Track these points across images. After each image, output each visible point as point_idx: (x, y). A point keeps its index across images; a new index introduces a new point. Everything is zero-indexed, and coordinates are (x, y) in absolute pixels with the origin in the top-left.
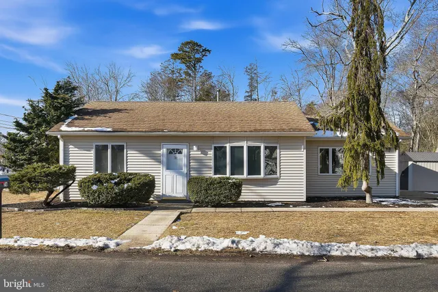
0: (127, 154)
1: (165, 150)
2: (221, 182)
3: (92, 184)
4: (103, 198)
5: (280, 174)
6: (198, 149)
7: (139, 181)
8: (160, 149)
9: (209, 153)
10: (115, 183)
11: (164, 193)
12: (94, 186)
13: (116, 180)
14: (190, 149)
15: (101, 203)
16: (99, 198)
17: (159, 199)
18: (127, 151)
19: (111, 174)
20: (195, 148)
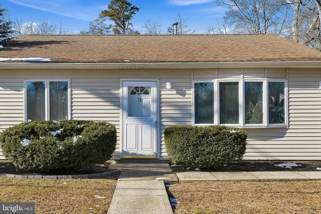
0: (72, 95)
1: (125, 89)
2: (218, 133)
3: (22, 137)
4: (38, 160)
5: (289, 122)
6: (173, 87)
7: (95, 132)
8: (118, 88)
9: (188, 92)
10: (58, 136)
11: (125, 150)
12: (25, 140)
13: (59, 132)
14: (160, 88)
15: (37, 167)
16: (33, 159)
17: (118, 158)
18: (72, 91)
19: (50, 123)
20: (168, 85)
